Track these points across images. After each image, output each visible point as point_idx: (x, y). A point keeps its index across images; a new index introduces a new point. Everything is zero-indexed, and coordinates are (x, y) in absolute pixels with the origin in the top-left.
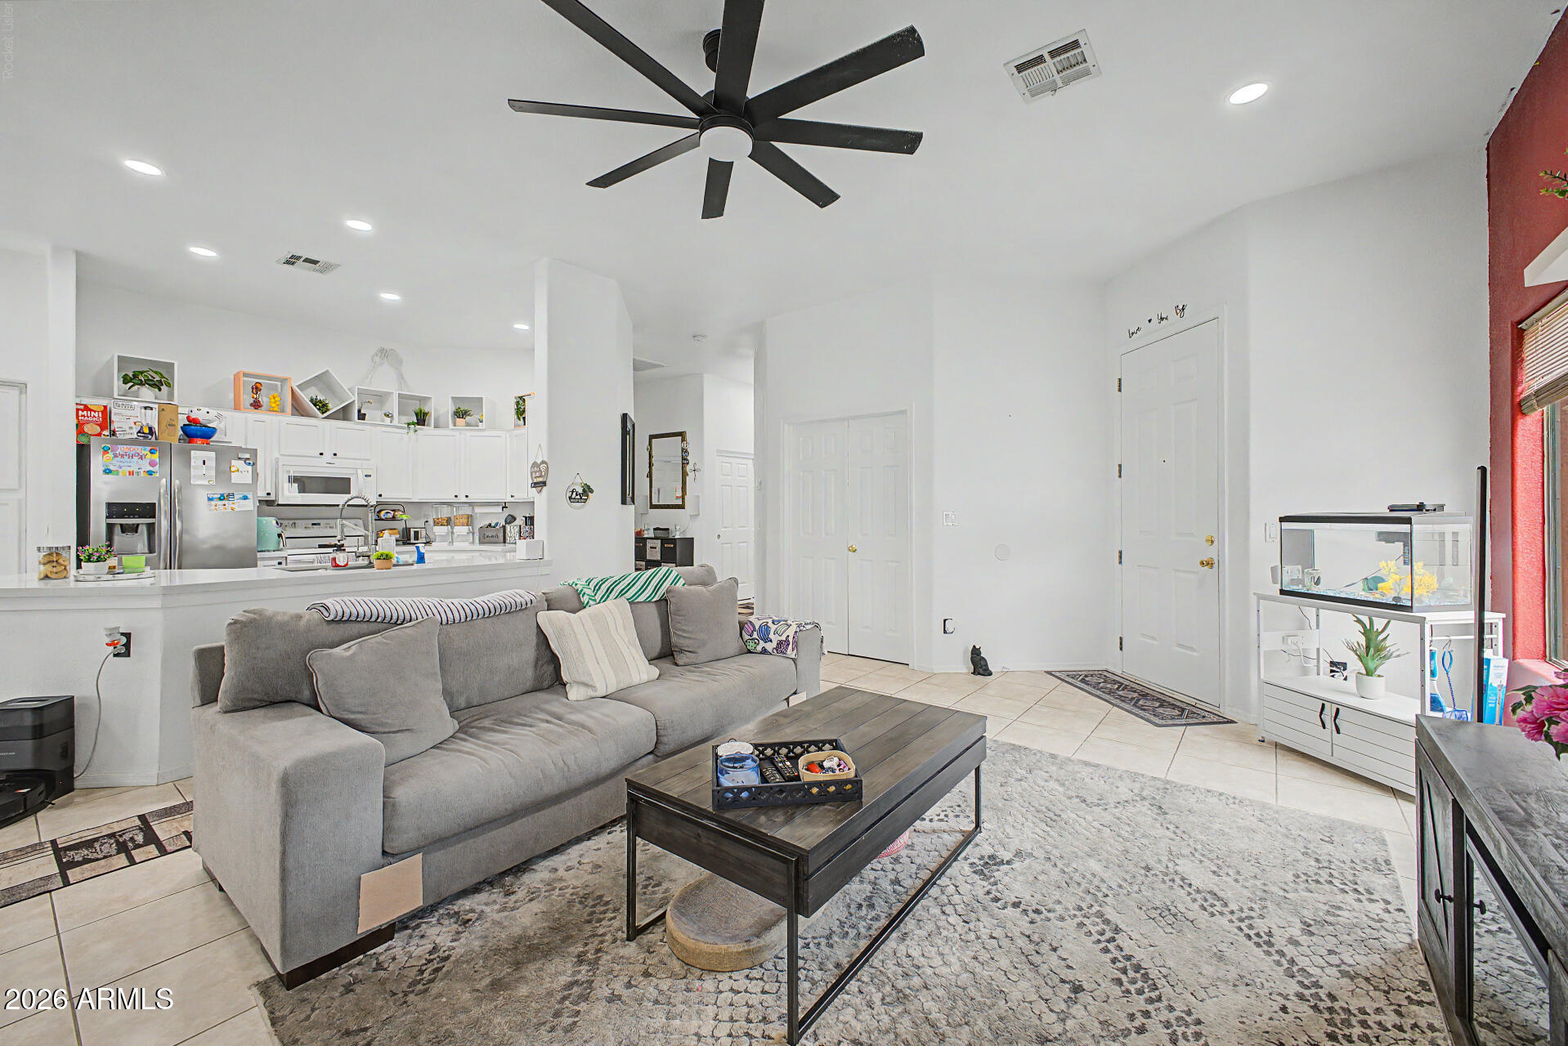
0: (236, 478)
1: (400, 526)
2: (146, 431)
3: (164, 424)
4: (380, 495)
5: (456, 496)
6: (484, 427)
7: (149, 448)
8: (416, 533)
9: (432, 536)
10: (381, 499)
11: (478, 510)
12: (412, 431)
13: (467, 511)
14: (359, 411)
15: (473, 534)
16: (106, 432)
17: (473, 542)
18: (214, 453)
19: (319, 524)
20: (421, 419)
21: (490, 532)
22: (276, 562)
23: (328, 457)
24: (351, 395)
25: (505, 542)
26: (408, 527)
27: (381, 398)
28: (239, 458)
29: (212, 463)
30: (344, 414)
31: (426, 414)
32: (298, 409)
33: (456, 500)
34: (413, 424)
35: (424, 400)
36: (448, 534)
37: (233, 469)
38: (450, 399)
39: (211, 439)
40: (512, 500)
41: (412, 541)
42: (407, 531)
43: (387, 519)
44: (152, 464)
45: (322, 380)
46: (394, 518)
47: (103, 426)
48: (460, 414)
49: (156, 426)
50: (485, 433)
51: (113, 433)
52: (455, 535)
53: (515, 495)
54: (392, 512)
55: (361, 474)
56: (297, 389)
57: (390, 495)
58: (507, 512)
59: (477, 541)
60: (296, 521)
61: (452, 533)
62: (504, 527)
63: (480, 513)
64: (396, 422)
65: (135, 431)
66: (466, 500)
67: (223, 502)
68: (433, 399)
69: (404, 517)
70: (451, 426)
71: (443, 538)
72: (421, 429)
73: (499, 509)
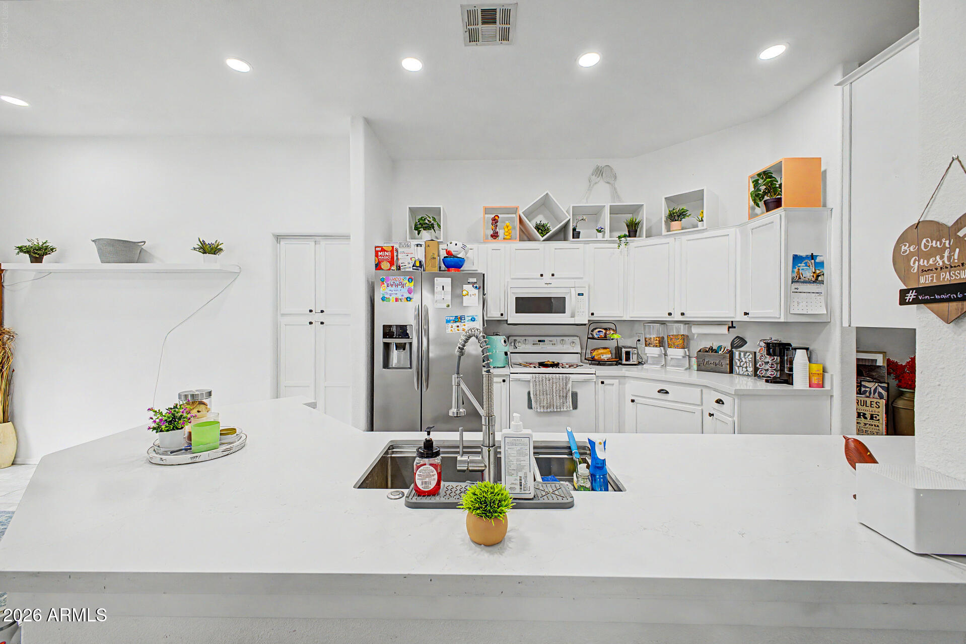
0: (466, 301)
1: (612, 344)
2: (418, 264)
3: (429, 258)
4: (592, 314)
5: (670, 314)
6: (705, 227)
7: (408, 277)
8: (628, 353)
9: (645, 358)
10: (593, 318)
11: (695, 330)
12: (623, 245)
13: (683, 329)
14: (574, 230)
15: (689, 357)
16: (394, 268)
17: (690, 368)
18: (450, 279)
19: (543, 341)
20: (633, 229)
21: (711, 358)
22: (501, 380)
23: (547, 277)
24: (567, 215)
25: (731, 372)
26: (620, 345)
27: (596, 213)
28: (469, 283)
29: (448, 288)
30: (561, 234)
31: (637, 224)
32: (526, 236)
33: (669, 319)
34: (625, 236)
35: (637, 209)
36: (660, 356)
37: (464, 293)
38: (664, 199)
39: (461, 269)
40: (746, 318)
41: (624, 362)
42: (618, 350)
43: (599, 339)
44: (410, 291)
45: (545, 204)
46: (605, 338)
47: (392, 263)
48: (675, 216)
49: (423, 260)
50: (706, 234)
51: (399, 268)
52: (669, 358)
53: (750, 312)
54: (604, 331)
55: (574, 293)
56: (522, 216)
57: (602, 314)
58: (734, 334)
59: (695, 367)
60: (527, 338)
61: (665, 355)
62: (731, 354)
63: (699, 334)
64: (607, 237)
65: (411, 265)
66: (681, 318)
67: (458, 324)
68: (645, 206)
69: (616, 336)
70: (664, 232)
71: (656, 361)
72: (633, 241)
73: (724, 330)
